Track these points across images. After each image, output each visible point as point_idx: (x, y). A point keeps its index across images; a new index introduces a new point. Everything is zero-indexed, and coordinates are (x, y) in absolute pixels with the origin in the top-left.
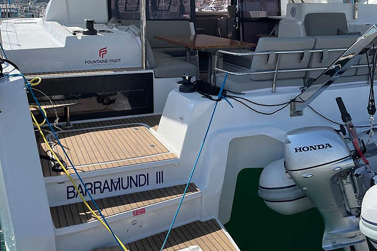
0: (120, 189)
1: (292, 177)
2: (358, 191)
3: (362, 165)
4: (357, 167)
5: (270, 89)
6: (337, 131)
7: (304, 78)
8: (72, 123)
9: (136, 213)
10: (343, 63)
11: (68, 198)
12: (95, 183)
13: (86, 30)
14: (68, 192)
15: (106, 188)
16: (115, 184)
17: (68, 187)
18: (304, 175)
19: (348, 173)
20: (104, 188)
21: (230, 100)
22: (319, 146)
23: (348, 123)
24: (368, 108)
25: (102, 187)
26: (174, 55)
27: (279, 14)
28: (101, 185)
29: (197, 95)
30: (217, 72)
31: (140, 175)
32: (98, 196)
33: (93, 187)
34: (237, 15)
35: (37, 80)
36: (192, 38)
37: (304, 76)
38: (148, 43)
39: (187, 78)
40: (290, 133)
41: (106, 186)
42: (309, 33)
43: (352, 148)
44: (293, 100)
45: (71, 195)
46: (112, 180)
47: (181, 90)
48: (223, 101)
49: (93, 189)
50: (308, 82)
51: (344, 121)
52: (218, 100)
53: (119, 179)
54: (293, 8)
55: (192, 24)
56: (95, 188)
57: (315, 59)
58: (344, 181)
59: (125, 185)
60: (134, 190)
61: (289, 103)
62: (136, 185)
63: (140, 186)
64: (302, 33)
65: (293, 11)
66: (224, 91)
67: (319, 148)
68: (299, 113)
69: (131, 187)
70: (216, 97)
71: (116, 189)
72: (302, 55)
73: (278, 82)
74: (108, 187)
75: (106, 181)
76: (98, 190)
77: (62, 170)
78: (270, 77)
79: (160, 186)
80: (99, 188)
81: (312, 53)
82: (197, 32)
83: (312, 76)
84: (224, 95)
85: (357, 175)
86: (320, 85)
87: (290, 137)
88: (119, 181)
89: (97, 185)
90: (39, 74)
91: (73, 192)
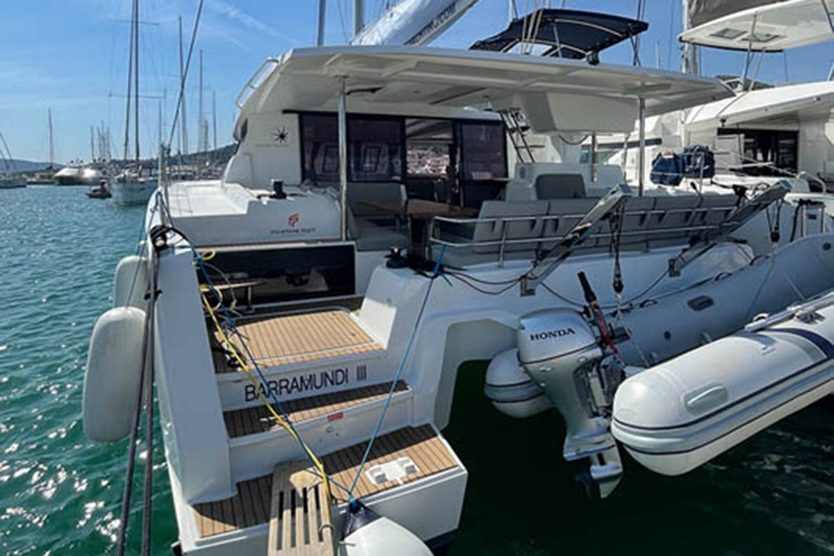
0: (312, 388)
1: (527, 371)
2: (606, 386)
3: (609, 355)
4: (604, 356)
5: (496, 263)
6: (581, 314)
7: (537, 250)
8: (254, 307)
9: (331, 418)
10: (581, 232)
11: (247, 400)
12: (281, 381)
13: (274, 193)
14: (247, 393)
15: (295, 387)
16: (306, 383)
17: (247, 387)
18: (542, 368)
19: (593, 365)
20: (292, 387)
21: (448, 277)
22: (559, 332)
23: (594, 303)
24: (614, 285)
25: (289, 386)
26: (381, 223)
27: (506, 175)
28: (288, 384)
29: (409, 272)
30: (434, 243)
31: (337, 371)
32: (284, 397)
33: (278, 387)
34: (458, 176)
35: (209, 254)
36: (403, 203)
37: (535, 247)
38: (349, 210)
39: (396, 250)
40: (524, 317)
41: (295, 384)
42: (540, 196)
43: (598, 334)
44: (524, 277)
45: (251, 396)
46: (302, 378)
47: (389, 265)
48: (440, 278)
49: (278, 388)
50: (541, 254)
51: (588, 300)
52: (433, 278)
53: (311, 376)
54: (523, 169)
55: (403, 187)
56: (281, 388)
57: (549, 226)
58: (590, 375)
59: (318, 384)
60: (330, 389)
61: (520, 280)
62: (332, 382)
63: (337, 384)
64: (534, 197)
65: (522, 172)
66: (441, 266)
67: (560, 334)
68: (531, 292)
69: (326, 386)
70: (432, 274)
71: (307, 388)
72: (533, 223)
73: (506, 255)
74: (297, 386)
75: (294, 379)
76: (284, 390)
77: (239, 365)
78: (496, 249)
79: (363, 384)
80: (286, 387)
81: (546, 220)
82: (409, 197)
83: (545, 247)
84: (441, 271)
85: (605, 367)
86: (555, 259)
87: (523, 322)
88: (311, 379)
89: (284, 384)
90: (214, 246)
91: (253, 392)
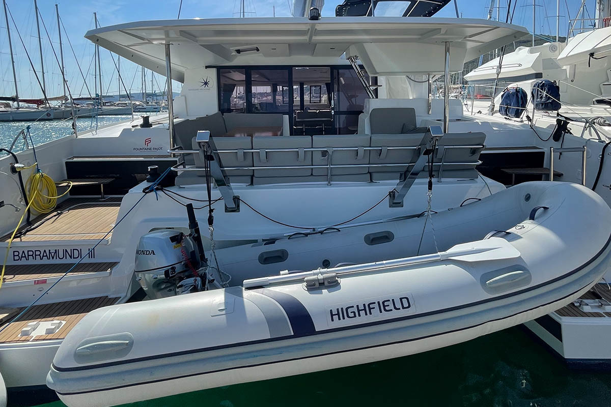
0: (56, 258)
9: (37, 282)
11: (14, 260)
12: (35, 251)
14: (14, 256)
15: (45, 256)
16: (53, 254)
17: (14, 252)
20: (43, 256)
25: (42, 255)
28: (40, 254)
31: (73, 250)
41: (45, 255)
45: (17, 258)
46: (50, 250)
49: (34, 255)
53: (56, 250)
56: (36, 255)
59: (61, 256)
60: (69, 261)
62: (71, 257)
63: (74, 258)
69: (66, 258)
71: (53, 258)
74: (46, 256)
75: (45, 251)
76: (38, 257)
88: (56, 252)
89: (38, 253)
91: (18, 255)
